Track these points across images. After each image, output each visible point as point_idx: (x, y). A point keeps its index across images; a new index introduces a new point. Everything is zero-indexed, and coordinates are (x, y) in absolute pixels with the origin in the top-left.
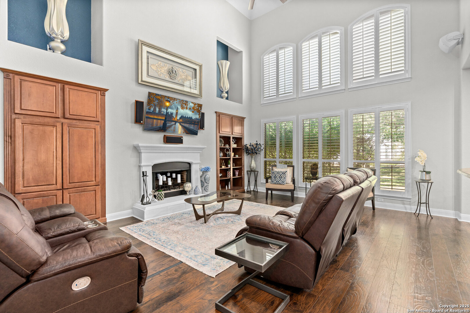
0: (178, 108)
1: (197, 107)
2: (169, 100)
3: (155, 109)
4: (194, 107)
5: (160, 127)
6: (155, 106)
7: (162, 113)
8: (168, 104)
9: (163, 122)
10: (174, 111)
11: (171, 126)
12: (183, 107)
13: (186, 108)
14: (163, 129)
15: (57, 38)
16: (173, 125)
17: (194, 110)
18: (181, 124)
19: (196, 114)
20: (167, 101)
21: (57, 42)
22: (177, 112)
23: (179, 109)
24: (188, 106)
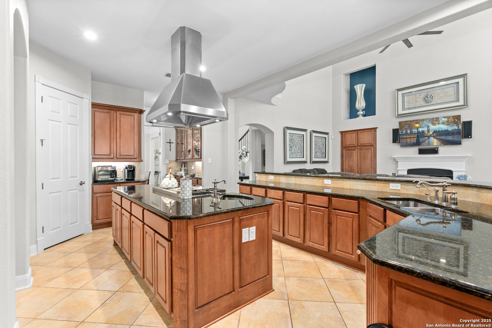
0: (428, 126)
1: (452, 120)
2: (418, 122)
3: (407, 131)
4: (448, 120)
5: (415, 143)
6: (406, 129)
7: (414, 133)
8: (417, 125)
9: (416, 139)
10: (425, 129)
11: (425, 140)
12: (434, 124)
13: (439, 124)
14: (417, 144)
15: (360, 110)
16: (427, 139)
17: (448, 123)
18: (435, 137)
19: (452, 126)
20: (416, 123)
21: (360, 111)
22: (428, 129)
23: (430, 126)
24: (441, 122)
